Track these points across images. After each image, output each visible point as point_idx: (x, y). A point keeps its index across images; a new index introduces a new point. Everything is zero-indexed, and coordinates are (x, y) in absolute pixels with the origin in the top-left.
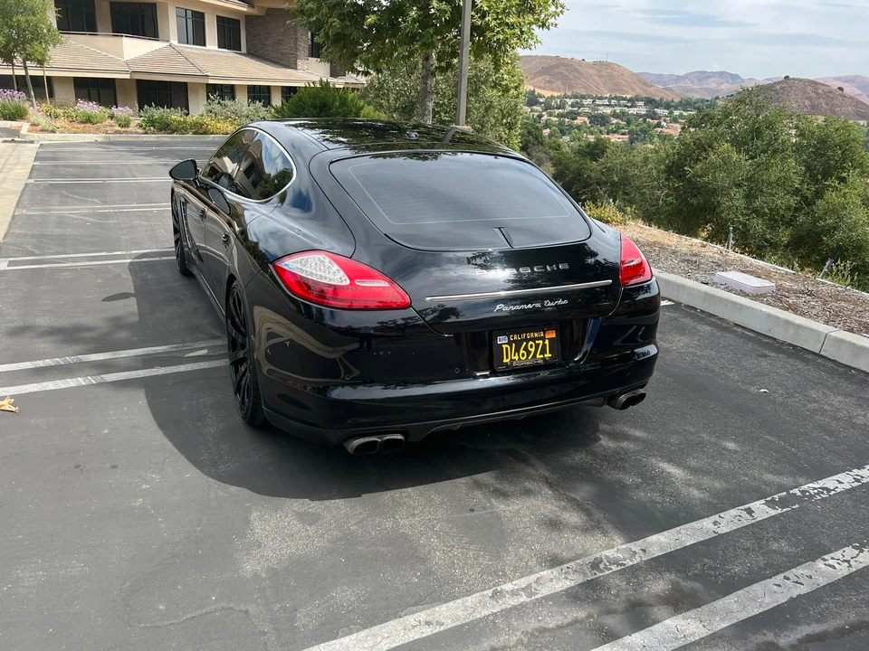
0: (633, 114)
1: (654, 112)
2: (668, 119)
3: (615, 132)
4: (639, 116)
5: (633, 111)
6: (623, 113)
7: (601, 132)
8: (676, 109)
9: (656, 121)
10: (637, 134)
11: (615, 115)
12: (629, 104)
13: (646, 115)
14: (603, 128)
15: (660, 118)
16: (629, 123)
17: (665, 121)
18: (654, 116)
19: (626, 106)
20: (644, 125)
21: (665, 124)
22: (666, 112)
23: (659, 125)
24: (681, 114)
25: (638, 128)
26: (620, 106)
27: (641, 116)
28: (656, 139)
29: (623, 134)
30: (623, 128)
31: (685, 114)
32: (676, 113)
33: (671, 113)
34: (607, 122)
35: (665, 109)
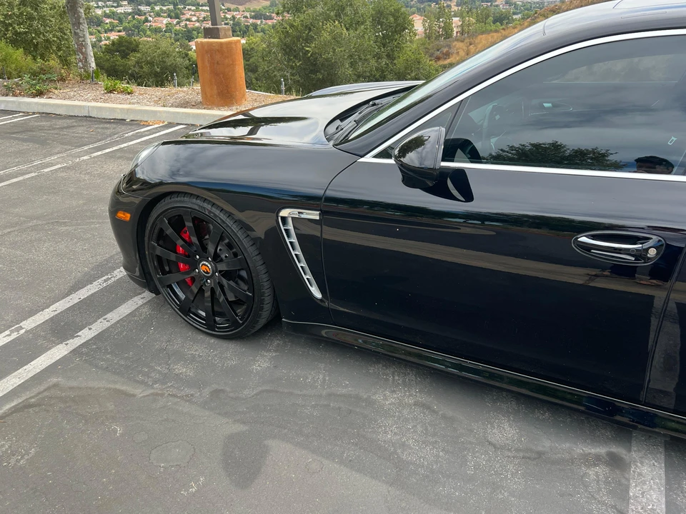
0: (121, 13)
1: (139, 9)
2: (152, 14)
3: (112, 30)
4: (127, 14)
5: (120, 10)
6: (113, 13)
7: (99, 32)
8: (156, 5)
9: (143, 17)
10: (132, 30)
11: (107, 16)
12: (115, 5)
13: (133, 12)
14: (99, 28)
15: (145, 14)
16: (120, 21)
17: (150, 16)
18: (140, 13)
19: (113, 6)
20: (135, 22)
21: (151, 19)
22: (148, 8)
23: (146, 20)
24: (161, 9)
25: (130, 25)
26: (107, 7)
27: (129, 14)
28: (148, 33)
29: (119, 31)
30: (117, 26)
31: (164, 8)
32: (157, 8)
33: (153, 9)
34: (102, 22)
35: (147, 5)
